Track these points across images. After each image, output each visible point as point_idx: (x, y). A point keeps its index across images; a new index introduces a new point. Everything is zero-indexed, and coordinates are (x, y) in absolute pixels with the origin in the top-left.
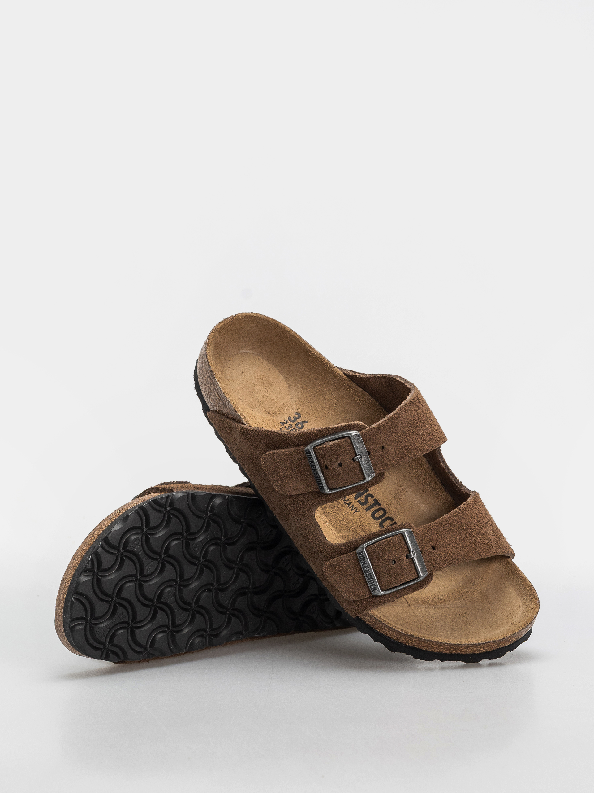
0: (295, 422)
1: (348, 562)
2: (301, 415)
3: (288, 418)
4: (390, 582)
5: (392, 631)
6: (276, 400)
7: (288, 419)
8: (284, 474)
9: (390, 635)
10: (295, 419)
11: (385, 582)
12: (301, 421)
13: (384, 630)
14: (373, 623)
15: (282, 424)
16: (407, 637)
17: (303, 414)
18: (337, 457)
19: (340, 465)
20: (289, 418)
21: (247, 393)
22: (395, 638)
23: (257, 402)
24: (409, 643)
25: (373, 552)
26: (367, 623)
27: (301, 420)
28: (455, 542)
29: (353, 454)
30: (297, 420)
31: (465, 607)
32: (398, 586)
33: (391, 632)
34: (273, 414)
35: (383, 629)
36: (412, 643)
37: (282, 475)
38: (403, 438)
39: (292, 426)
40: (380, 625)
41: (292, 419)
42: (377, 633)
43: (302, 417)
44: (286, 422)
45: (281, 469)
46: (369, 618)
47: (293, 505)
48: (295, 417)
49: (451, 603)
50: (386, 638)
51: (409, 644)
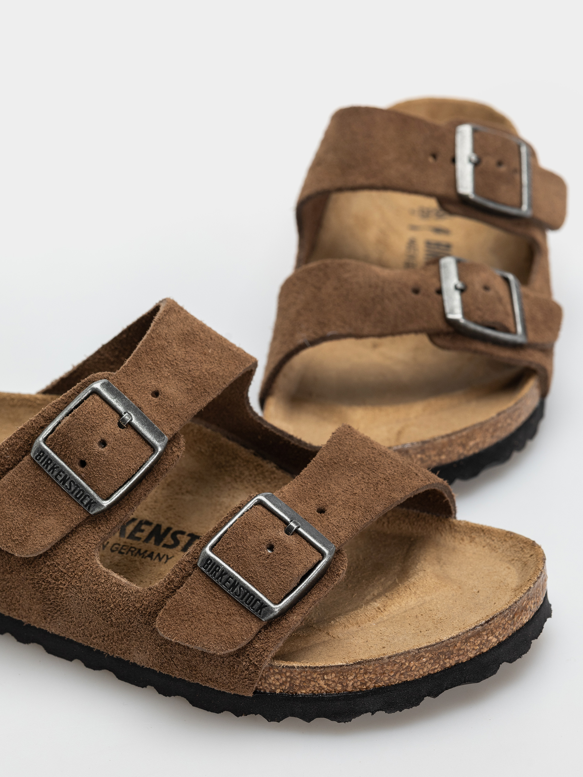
1: (194, 593)
4: (282, 581)
5: (327, 674)
8: (16, 521)
9: (328, 685)
11: (274, 587)
13: (313, 683)
14: (290, 682)
16: (357, 669)
18: (92, 432)
19: (103, 443)
22: (339, 688)
24: (365, 684)
25: (227, 550)
26: (278, 691)
28: (350, 488)
29: (116, 416)
31: (423, 603)
32: (299, 585)
33: (326, 677)
35: (310, 681)
36: (371, 680)
37: (14, 525)
38: (182, 366)
40: (301, 677)
42: (305, 699)
45: (8, 516)
46: (277, 677)
47: (56, 568)
49: (398, 608)
50: (323, 697)
51: (368, 685)
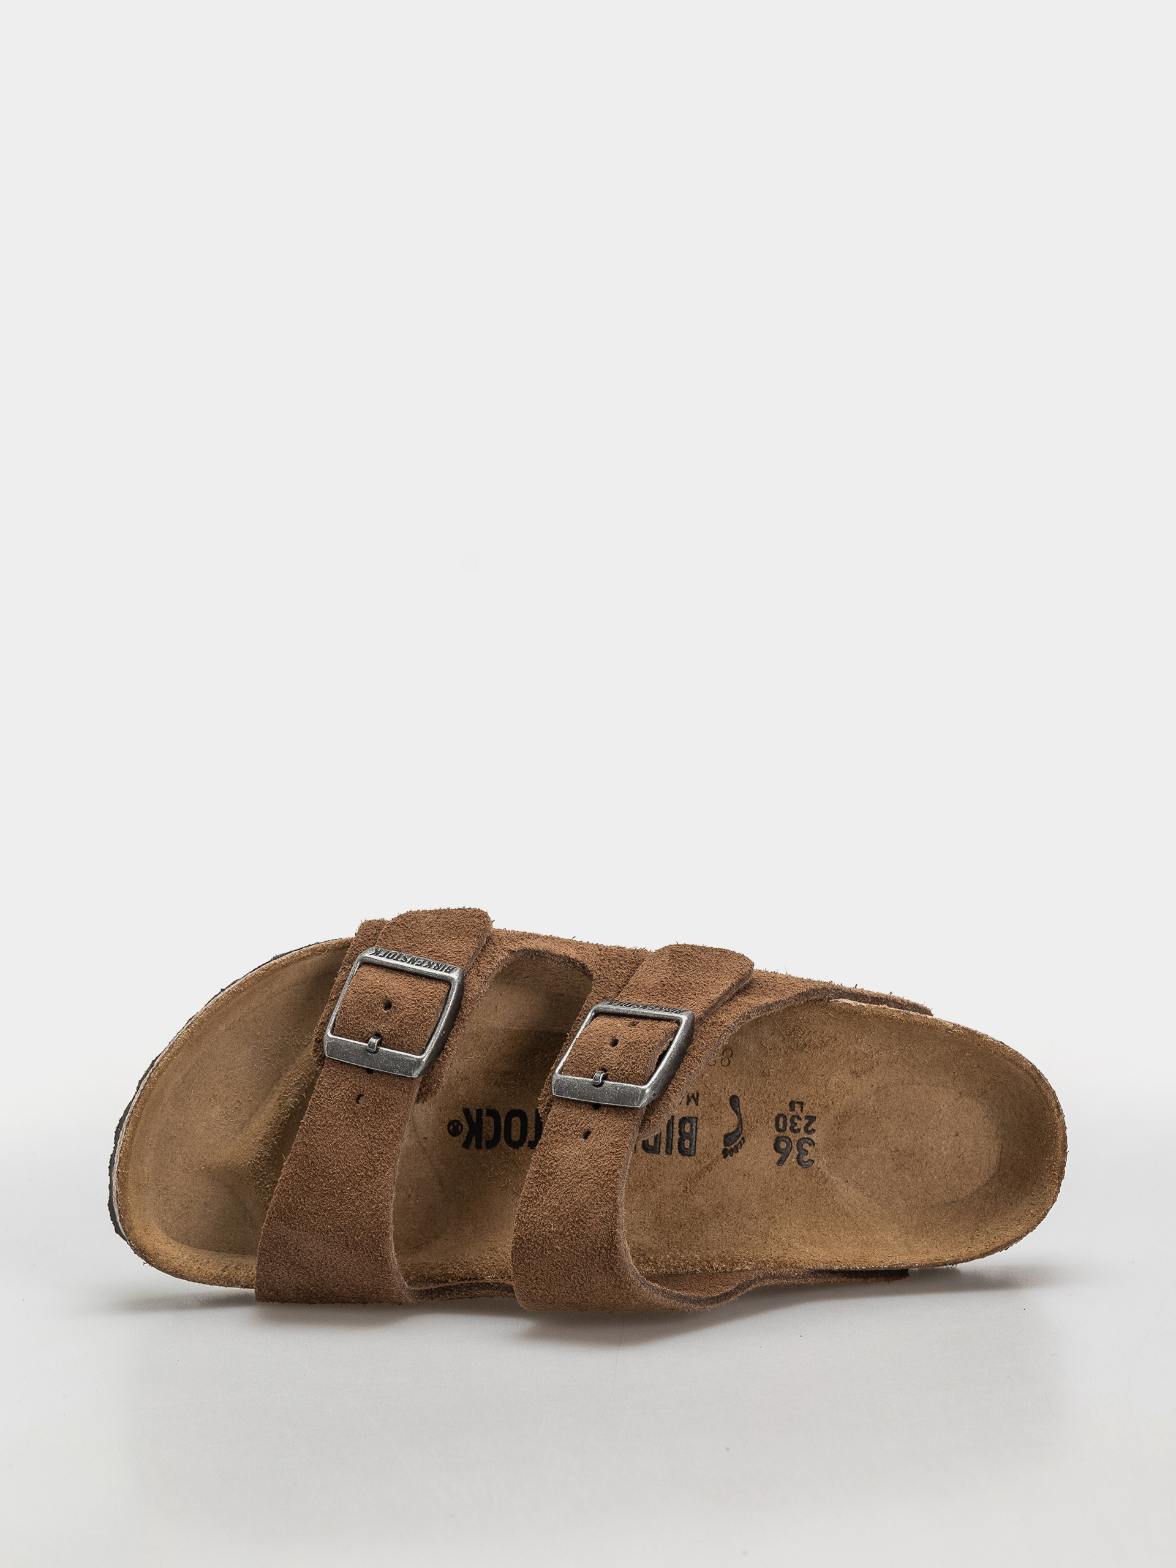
0: (797, 1144)
2: (799, 1167)
3: (815, 1141)
6: (862, 1151)
7: (811, 1136)
10: (802, 1152)
12: (790, 1156)
15: (811, 1119)
17: (801, 1173)
20: (813, 1142)
21: (913, 1108)
23: (884, 1111)
27: (792, 1158)
30: (797, 1152)
34: (843, 1119)
39: (793, 1130)
41: (806, 1146)
43: (796, 1164)
44: (810, 1129)
48: (805, 1153)
